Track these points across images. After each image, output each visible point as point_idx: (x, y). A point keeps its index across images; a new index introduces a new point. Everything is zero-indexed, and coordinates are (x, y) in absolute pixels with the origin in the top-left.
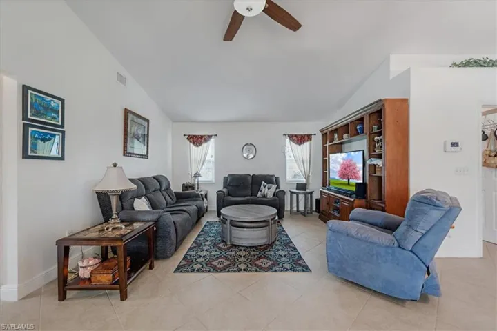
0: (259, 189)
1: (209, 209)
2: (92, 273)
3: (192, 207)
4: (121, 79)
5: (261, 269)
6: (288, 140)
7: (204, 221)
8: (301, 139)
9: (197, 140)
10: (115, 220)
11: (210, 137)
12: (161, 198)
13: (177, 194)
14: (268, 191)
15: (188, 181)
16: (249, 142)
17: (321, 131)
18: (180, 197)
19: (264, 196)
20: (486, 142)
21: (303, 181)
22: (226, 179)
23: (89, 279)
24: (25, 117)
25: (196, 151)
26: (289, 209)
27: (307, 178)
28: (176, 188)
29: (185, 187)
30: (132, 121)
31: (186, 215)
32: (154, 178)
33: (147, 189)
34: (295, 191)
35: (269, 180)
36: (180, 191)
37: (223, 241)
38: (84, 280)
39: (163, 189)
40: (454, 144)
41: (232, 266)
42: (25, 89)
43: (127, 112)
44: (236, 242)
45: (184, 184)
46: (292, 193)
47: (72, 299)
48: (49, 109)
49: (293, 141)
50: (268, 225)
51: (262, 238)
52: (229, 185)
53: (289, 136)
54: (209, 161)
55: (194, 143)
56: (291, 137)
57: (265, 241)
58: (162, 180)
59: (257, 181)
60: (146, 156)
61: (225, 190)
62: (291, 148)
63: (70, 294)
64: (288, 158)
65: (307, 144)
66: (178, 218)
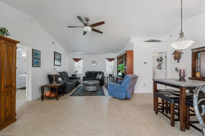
0: (97, 76)
1: (81, 83)
2: (50, 94)
3: (75, 81)
4: (53, 43)
5: (92, 95)
6: (107, 60)
7: (79, 86)
8: (111, 60)
9: (76, 60)
10: (54, 82)
11: (81, 59)
12: (65, 78)
13: (70, 78)
14: (99, 76)
15: (74, 73)
16: (94, 61)
17: (117, 57)
18: (71, 78)
19: (98, 78)
20: (158, 62)
21: (112, 73)
22: (86, 73)
23: (49, 96)
24: (33, 57)
25: (76, 64)
26: (106, 83)
27: (113, 73)
28: (70, 75)
29: (73, 75)
30: (56, 55)
31: (73, 83)
32: (63, 72)
33: (61, 75)
34: (109, 76)
35: (100, 73)
36: (71, 76)
37: (84, 90)
38: (48, 96)
39: (66, 76)
40: (145, 63)
41: (85, 95)
42: (33, 50)
43: (55, 52)
44: (87, 90)
45: (72, 75)
46: (107, 77)
47: (45, 100)
48: (37, 54)
49: (108, 60)
50: (96, 85)
51: (95, 89)
52: (87, 75)
53: (107, 59)
54: (81, 67)
55: (75, 61)
56: (108, 59)
57: (95, 90)
58: (65, 73)
59: (96, 73)
60: (60, 66)
61: (86, 76)
62: (108, 63)
63: (44, 99)
64: (107, 66)
65: (113, 61)
66: (70, 83)
